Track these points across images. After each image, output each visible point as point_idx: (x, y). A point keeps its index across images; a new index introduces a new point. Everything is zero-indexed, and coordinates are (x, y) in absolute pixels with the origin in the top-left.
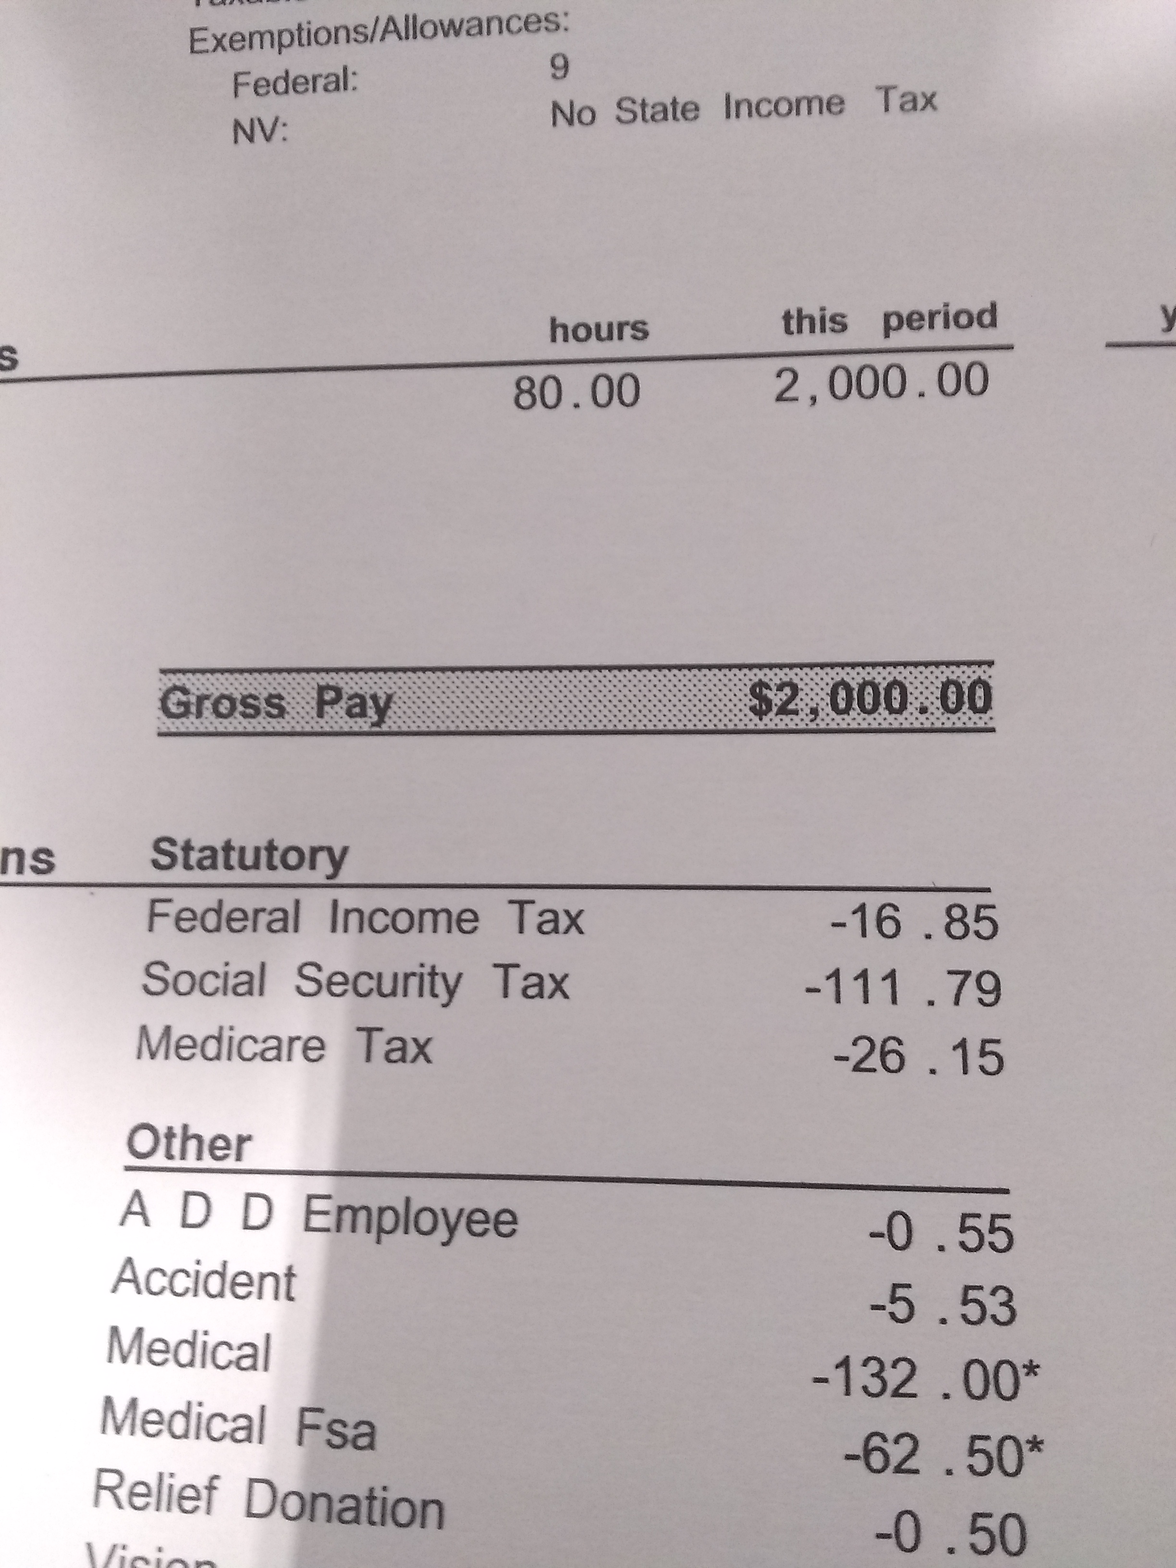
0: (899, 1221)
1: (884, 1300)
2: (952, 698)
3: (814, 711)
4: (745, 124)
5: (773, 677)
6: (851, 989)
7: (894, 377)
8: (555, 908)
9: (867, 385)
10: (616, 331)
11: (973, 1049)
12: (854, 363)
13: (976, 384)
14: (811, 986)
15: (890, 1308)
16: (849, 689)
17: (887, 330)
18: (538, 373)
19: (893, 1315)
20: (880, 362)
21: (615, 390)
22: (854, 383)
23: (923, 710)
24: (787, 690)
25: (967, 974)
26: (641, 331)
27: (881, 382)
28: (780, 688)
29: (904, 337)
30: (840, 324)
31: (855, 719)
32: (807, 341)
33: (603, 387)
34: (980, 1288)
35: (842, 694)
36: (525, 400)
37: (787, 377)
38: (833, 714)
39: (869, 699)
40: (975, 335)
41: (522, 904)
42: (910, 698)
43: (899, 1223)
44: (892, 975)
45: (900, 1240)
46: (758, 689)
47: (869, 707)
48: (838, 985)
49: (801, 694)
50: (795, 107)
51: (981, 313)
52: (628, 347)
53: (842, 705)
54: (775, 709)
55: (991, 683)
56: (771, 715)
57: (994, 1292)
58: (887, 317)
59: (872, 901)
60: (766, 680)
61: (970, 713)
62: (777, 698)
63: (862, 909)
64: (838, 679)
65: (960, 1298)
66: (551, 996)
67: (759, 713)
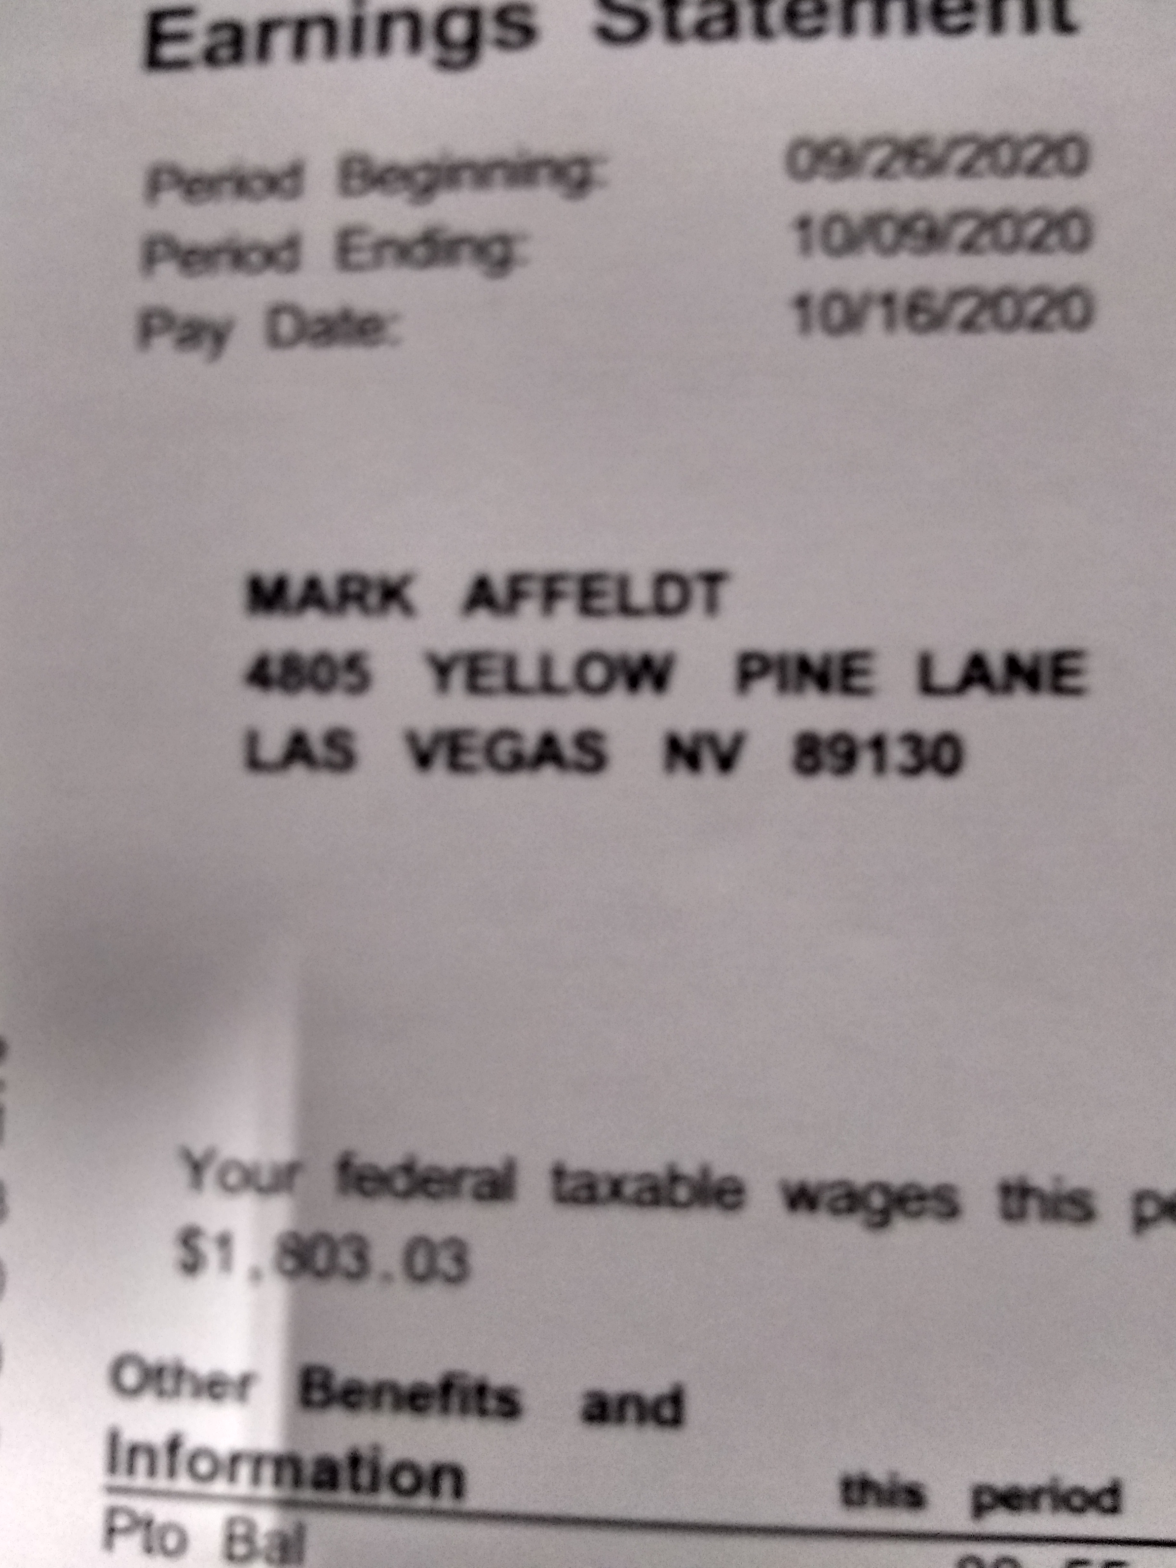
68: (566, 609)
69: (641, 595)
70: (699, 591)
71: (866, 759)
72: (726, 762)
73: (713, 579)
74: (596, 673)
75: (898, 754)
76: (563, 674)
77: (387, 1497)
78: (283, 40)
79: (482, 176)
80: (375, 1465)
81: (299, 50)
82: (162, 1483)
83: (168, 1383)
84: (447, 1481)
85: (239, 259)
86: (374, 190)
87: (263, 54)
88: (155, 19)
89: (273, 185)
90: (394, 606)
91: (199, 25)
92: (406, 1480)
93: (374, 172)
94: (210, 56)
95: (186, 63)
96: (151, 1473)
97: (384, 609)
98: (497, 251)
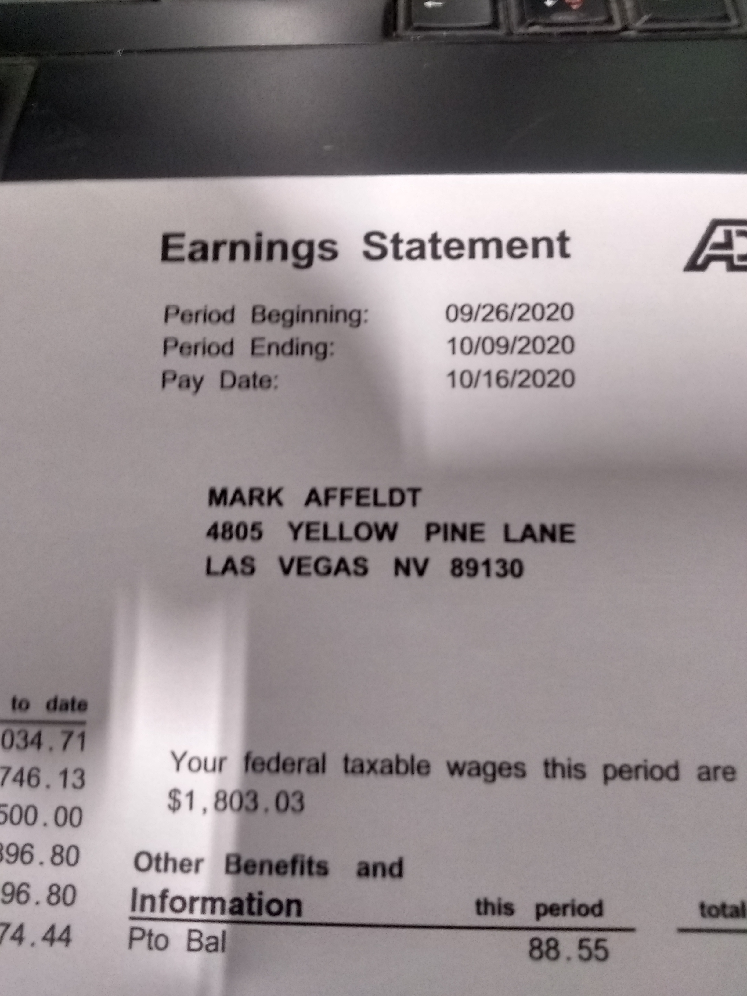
68: (351, 503)
69: (383, 497)
70: (409, 496)
71: (482, 570)
72: (421, 572)
73: (415, 491)
74: (364, 532)
75: (495, 568)
76: (349, 532)
77: (265, 917)
78: (225, 251)
79: (315, 316)
80: (260, 901)
81: (233, 257)
82: (157, 914)
83: (162, 865)
84: (294, 907)
85: (207, 350)
86: (267, 321)
87: (216, 257)
88: (166, 238)
89: (221, 317)
90: (274, 502)
91: (186, 242)
92: (275, 907)
93: (267, 313)
94: (192, 257)
95: (181, 259)
96: (153, 910)
97: (269, 503)
98: (321, 349)
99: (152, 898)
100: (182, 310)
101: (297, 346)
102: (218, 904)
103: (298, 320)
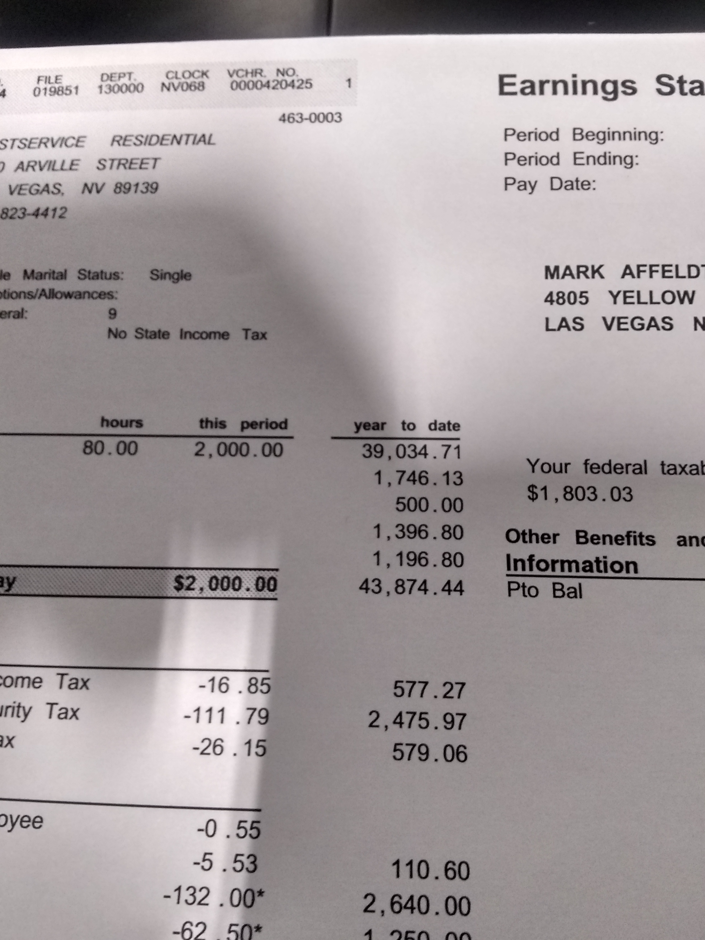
0: (211, 824)
1: (200, 860)
2: (260, 585)
3: (202, 589)
4: (189, 342)
5: (185, 573)
6: (204, 716)
7: (244, 448)
8: (76, 677)
9: (233, 451)
10: (129, 423)
11: (254, 744)
12: (228, 441)
13: (278, 452)
14: (187, 715)
15: (202, 864)
16: (217, 580)
17: (243, 428)
18: (94, 439)
19: (203, 867)
20: (239, 441)
21: (127, 448)
22: (228, 450)
23: (248, 590)
24: (191, 580)
25: (255, 709)
26: (140, 424)
27: (239, 450)
28: (188, 578)
29: (249, 432)
30: (223, 425)
31: (219, 593)
32: (209, 431)
33: (122, 446)
34: (242, 855)
35: (214, 581)
36: (88, 450)
37: (200, 446)
38: (210, 590)
39: (225, 584)
40: (278, 432)
41: (63, 675)
42: (243, 584)
43: (211, 825)
44: (222, 710)
45: (211, 832)
46: (178, 579)
47: (225, 588)
48: (198, 714)
49: (196, 581)
50: (209, 335)
51: (281, 423)
52: (134, 430)
53: (214, 586)
54: (185, 588)
55: (277, 578)
56: (183, 590)
57: (248, 857)
58: (243, 423)
59: (218, 676)
60: (182, 574)
61: (267, 591)
62: (186, 583)
63: (213, 680)
64: (213, 575)
65: (233, 859)
66: (71, 718)
67: (178, 589)
68: (658, 276)
69: (683, 271)
74: (669, 297)
76: (657, 298)
77: (610, 573)
78: (548, 88)
79: (622, 136)
80: (605, 563)
81: (555, 92)
82: (527, 572)
83: (527, 538)
84: (632, 567)
85: (538, 161)
86: (585, 140)
87: (542, 92)
88: (501, 77)
89: (549, 136)
90: (597, 275)
91: (517, 80)
92: (617, 567)
93: (584, 134)
94: (522, 91)
95: (515, 94)
96: (524, 569)
97: (593, 277)
98: (628, 160)
99: (522, 561)
100: (518, 131)
101: (610, 157)
102: (574, 565)
103: (609, 139)
